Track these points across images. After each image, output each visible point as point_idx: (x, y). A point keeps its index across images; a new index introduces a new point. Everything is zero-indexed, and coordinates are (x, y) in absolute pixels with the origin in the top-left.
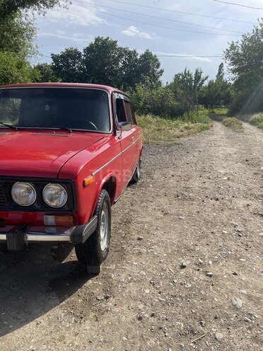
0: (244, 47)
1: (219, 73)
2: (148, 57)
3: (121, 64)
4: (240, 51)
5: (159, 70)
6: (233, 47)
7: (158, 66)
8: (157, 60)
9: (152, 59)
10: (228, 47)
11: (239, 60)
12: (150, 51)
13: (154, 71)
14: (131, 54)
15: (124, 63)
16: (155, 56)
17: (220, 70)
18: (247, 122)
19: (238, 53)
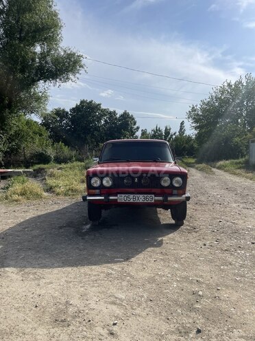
0: (203, 110)
1: (181, 129)
2: (125, 116)
3: (103, 122)
4: (200, 113)
5: (135, 127)
6: (194, 109)
7: (135, 124)
8: (133, 119)
9: (130, 118)
10: (190, 109)
11: (200, 119)
12: (127, 112)
13: (132, 128)
14: (112, 114)
15: (105, 121)
16: (132, 116)
17: (181, 126)
18: (214, 167)
19: (198, 115)
